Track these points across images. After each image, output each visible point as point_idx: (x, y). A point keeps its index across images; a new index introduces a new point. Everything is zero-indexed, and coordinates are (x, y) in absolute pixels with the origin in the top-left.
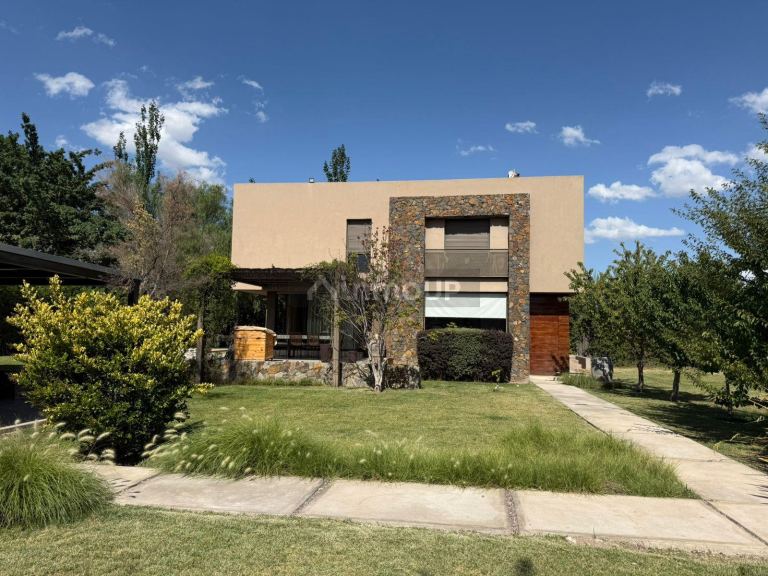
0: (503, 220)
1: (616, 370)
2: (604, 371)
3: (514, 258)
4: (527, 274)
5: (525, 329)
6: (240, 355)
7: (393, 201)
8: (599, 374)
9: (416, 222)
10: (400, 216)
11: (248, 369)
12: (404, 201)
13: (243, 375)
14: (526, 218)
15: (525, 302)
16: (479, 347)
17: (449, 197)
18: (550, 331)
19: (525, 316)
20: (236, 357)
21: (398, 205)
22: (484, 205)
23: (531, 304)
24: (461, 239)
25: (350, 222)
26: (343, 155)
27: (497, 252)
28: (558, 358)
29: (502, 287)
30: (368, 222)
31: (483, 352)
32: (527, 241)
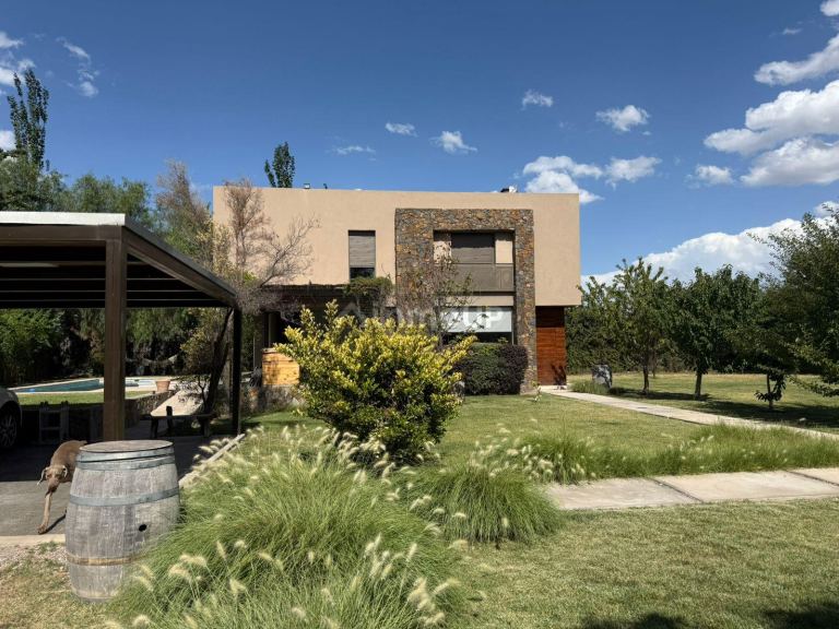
0: (509, 235)
1: (615, 376)
2: (606, 378)
3: (521, 273)
4: (533, 288)
5: (532, 341)
6: (271, 381)
7: (398, 213)
8: (602, 380)
9: (425, 235)
10: (408, 228)
11: (281, 395)
12: (412, 213)
13: (275, 401)
14: (531, 234)
15: (531, 315)
16: (497, 360)
17: (456, 210)
18: (549, 342)
19: (532, 329)
20: (265, 383)
21: (404, 217)
22: (491, 220)
23: (537, 318)
24: (467, 253)
25: (352, 233)
26: (287, 154)
27: (503, 266)
28: (557, 367)
29: (509, 301)
30: (372, 233)
31: (500, 366)
32: (532, 255)
